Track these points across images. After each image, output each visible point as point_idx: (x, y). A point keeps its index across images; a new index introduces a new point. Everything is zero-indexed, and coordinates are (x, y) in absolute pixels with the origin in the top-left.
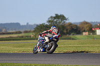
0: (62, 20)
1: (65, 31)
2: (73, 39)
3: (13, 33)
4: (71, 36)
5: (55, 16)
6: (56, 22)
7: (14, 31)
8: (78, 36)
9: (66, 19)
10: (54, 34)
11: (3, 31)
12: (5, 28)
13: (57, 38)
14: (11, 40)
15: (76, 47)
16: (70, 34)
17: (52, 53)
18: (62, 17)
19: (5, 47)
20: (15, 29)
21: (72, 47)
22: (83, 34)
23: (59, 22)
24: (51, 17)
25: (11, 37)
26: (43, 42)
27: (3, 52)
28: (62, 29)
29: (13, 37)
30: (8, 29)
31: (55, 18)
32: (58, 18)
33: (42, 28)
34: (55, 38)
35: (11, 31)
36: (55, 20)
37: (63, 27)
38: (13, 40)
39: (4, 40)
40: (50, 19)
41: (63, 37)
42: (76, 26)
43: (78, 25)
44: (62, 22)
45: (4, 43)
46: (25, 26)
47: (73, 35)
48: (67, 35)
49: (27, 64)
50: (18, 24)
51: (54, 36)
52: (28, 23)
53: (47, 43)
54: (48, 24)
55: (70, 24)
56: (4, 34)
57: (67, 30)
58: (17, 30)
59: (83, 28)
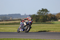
0: (46, 12)
1: (48, 19)
2: (52, 24)
3: (16, 20)
4: (51, 22)
5: (42, 9)
6: (42, 13)
7: (17, 19)
8: (55, 22)
9: (48, 12)
10: (29, 21)
11: (11, 19)
12: (12, 17)
13: (31, 23)
14: (15, 24)
15: (54, 28)
16: (51, 21)
17: (28, 32)
18: (46, 10)
19: (11, 28)
20: (18, 18)
21: (52, 28)
22: (58, 21)
23: (44, 13)
24: (40, 10)
25: (15, 22)
26: (23, 25)
27: (10, 31)
28: (46, 18)
29: (16, 23)
30: (14, 18)
31: (42, 11)
32: (43, 11)
33: (34, 17)
34: (30, 23)
35: (15, 19)
36: (42, 12)
37: (47, 16)
38: (17, 24)
39: (11, 24)
40: (39, 12)
41: (46, 22)
42: (55, 16)
43: (56, 15)
44: (46, 13)
45: (11, 26)
46: (24, 16)
47: (53, 21)
48: (49, 21)
49: (25, 39)
50: (19, 15)
51: (29, 22)
52: (25, 14)
53: (25, 26)
54: (37, 14)
55: (51, 15)
56: (11, 20)
57: (49, 18)
58: (19, 18)
59: (58, 17)
